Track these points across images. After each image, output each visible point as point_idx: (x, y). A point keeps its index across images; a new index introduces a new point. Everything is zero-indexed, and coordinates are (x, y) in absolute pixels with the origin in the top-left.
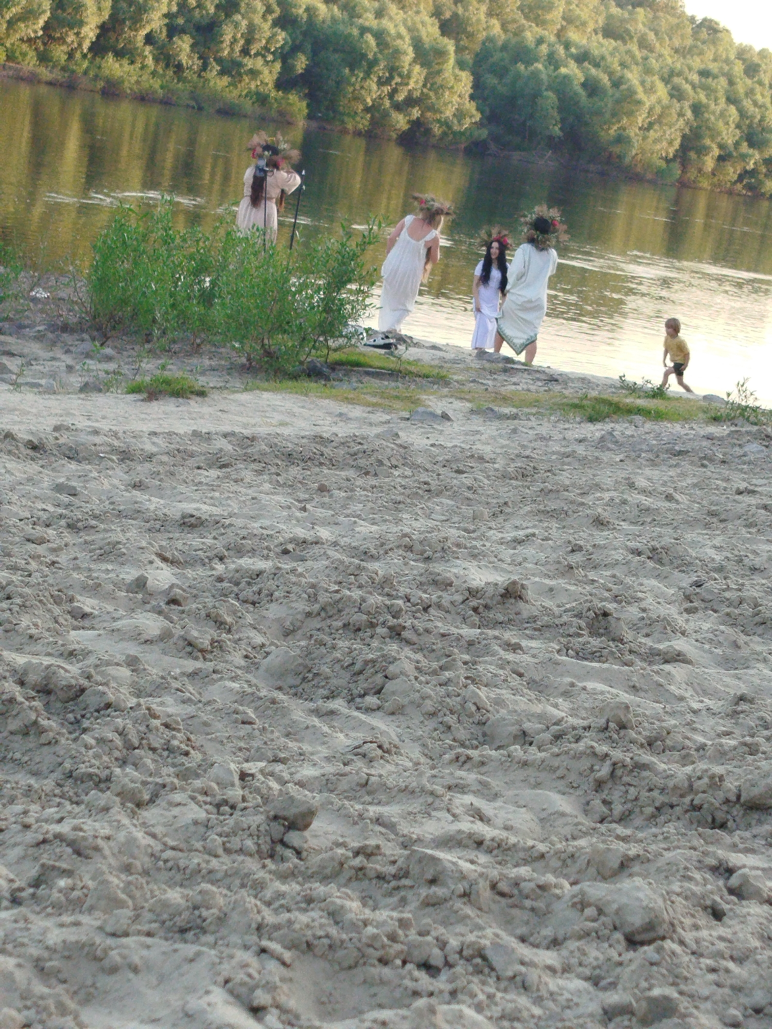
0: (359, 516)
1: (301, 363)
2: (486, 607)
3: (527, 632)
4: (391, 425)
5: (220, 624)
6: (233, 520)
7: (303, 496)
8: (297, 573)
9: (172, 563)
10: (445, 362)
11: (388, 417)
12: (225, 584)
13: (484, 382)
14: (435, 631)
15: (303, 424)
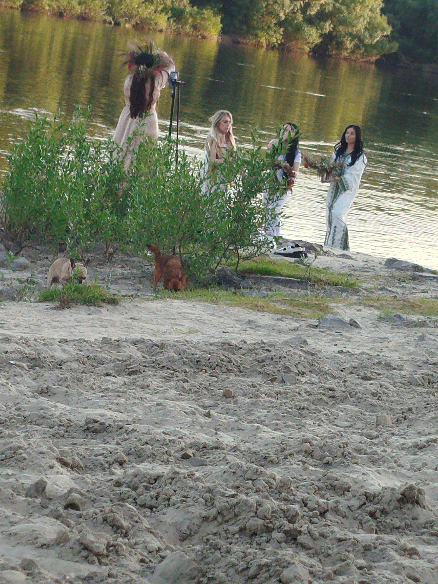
0: (262, 422)
1: (212, 271)
2: (384, 512)
3: (424, 537)
4: (300, 333)
5: (116, 528)
6: (137, 426)
7: (208, 402)
8: (195, 477)
9: (72, 468)
10: (355, 270)
11: (297, 325)
12: (124, 489)
13: (394, 290)
14: (332, 536)
15: (211, 331)
